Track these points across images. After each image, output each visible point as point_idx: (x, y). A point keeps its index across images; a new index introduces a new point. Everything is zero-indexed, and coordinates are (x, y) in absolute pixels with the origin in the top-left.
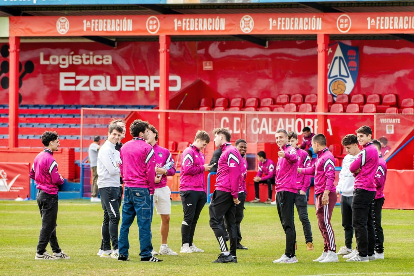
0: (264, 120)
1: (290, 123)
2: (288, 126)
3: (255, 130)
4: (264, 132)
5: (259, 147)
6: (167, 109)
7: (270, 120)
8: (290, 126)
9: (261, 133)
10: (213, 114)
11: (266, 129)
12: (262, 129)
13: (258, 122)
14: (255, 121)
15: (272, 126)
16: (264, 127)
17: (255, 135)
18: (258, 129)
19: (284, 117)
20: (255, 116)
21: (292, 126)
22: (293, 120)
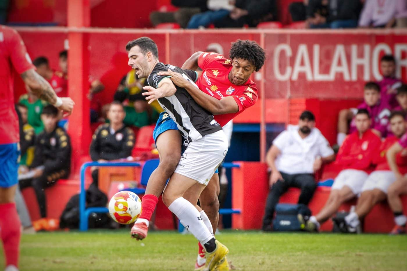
0: (303, 49)
1: (361, 55)
2: (356, 61)
3: (282, 71)
4: (302, 76)
5: (294, 107)
6: (85, 25)
7: (316, 48)
8: (360, 61)
9: (295, 77)
10: (188, 35)
11: (307, 69)
12: (298, 69)
13: (289, 53)
14: (283, 53)
15: (321, 62)
16: (302, 64)
17: (282, 84)
18: (289, 69)
19: (347, 40)
20: (282, 39)
21: (365, 61)
22: (367, 48)
